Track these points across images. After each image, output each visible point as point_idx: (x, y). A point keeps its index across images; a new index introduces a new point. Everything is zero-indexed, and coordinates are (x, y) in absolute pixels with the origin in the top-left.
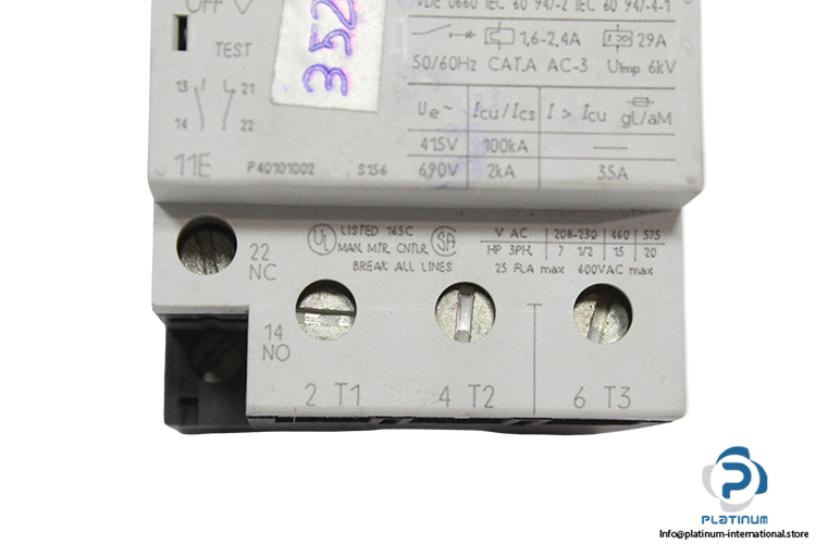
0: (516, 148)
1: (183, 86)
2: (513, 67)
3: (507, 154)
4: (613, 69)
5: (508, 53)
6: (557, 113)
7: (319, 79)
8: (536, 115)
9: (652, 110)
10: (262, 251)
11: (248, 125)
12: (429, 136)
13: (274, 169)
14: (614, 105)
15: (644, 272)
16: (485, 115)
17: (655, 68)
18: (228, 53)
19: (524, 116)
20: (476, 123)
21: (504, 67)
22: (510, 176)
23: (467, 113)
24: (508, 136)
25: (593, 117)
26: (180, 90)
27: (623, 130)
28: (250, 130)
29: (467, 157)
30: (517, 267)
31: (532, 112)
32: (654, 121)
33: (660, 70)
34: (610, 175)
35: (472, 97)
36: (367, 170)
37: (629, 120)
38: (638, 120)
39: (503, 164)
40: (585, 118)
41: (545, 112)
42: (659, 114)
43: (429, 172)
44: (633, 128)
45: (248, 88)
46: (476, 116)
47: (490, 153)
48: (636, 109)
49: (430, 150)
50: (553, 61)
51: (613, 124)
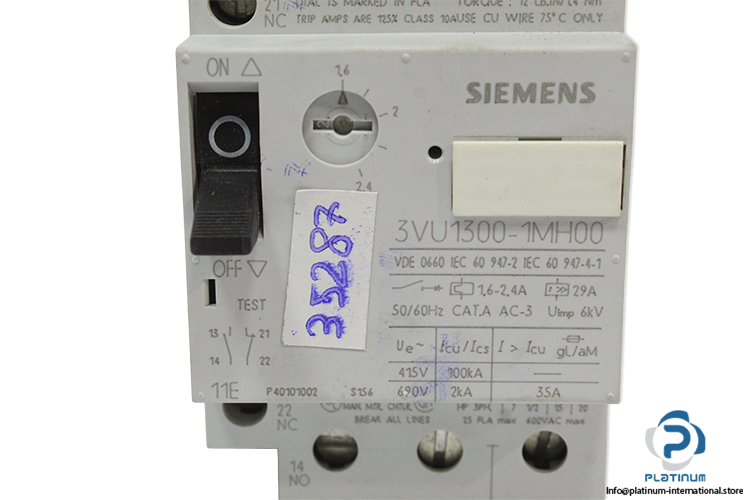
0: (473, 374)
1: (214, 333)
2: (472, 312)
3: (466, 379)
4: (552, 313)
5: (468, 301)
6: (507, 347)
7: (319, 327)
8: (490, 350)
9: (582, 345)
10: (286, 410)
11: (265, 361)
12: (406, 366)
13: (287, 392)
14: (552, 341)
15: (577, 422)
16: (450, 350)
17: (586, 313)
18: (248, 307)
19: (480, 350)
20: (441, 356)
21: (465, 312)
22: (468, 396)
23: (436, 348)
24: (467, 366)
25: (535, 350)
26: (212, 336)
27: (559, 361)
28: (267, 364)
29: (435, 381)
30: (480, 419)
31: (486, 347)
32: (584, 353)
33: (590, 314)
34: (547, 394)
35: (439, 336)
36: (358, 392)
37: (562, 353)
38: (570, 352)
39: (463, 387)
40: (528, 351)
41: (497, 347)
42: (588, 348)
43: (405, 393)
44: (566, 359)
45: (265, 333)
46: (442, 351)
47: (453, 379)
48: (569, 344)
49: (406, 377)
50: (504, 307)
51: (551, 355)
